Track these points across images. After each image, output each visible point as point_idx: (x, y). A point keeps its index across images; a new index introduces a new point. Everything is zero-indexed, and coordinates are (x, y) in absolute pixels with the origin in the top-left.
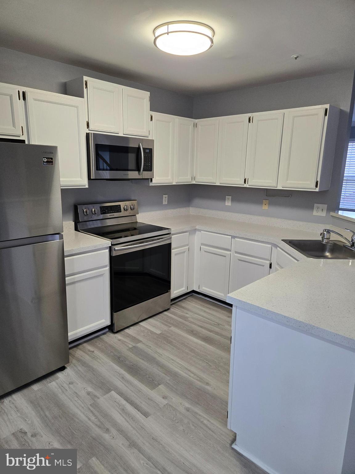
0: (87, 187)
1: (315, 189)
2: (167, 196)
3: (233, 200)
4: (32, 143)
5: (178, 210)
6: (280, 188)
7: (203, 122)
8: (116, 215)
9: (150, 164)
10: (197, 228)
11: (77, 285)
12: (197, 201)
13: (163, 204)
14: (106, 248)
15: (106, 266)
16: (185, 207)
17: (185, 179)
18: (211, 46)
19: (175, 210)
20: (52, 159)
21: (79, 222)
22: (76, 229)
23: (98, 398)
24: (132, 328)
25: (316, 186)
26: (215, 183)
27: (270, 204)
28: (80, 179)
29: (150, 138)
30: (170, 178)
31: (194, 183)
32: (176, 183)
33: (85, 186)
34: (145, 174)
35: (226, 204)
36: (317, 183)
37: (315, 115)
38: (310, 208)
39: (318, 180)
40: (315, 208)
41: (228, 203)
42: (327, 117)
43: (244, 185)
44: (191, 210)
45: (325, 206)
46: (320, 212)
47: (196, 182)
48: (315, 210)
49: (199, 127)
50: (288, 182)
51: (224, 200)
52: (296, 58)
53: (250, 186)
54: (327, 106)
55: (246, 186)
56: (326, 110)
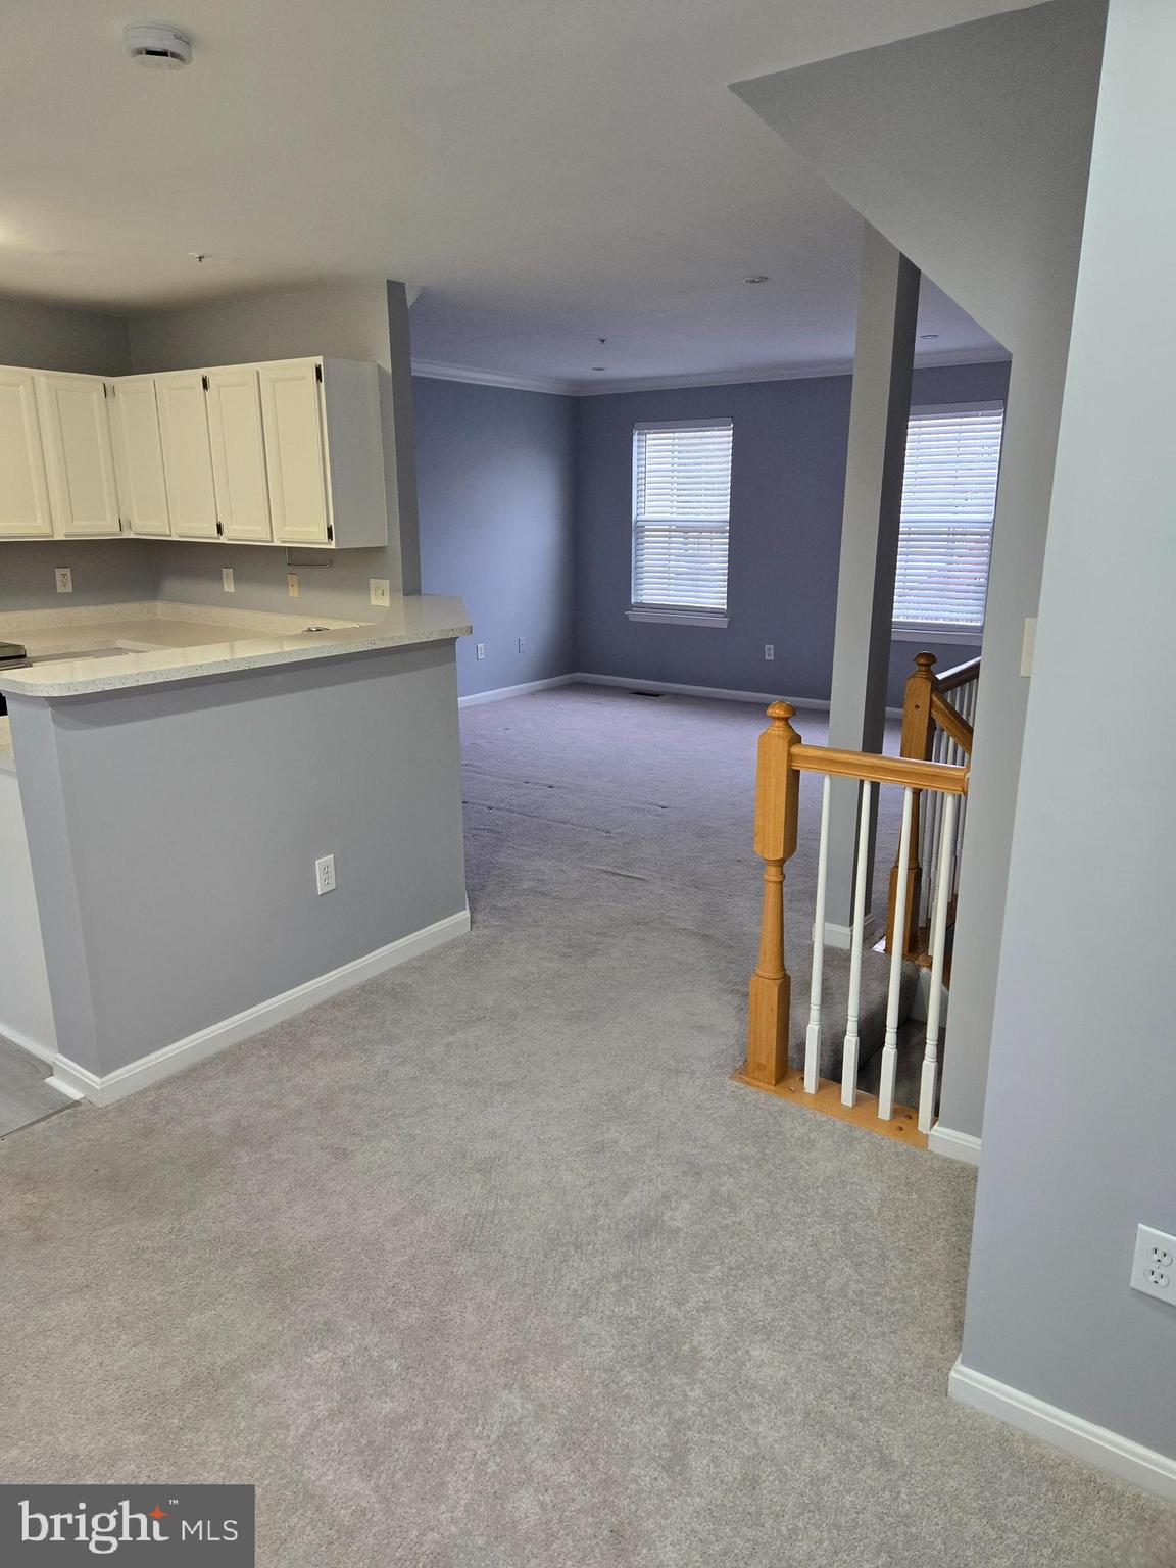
2: (67, 571)
3: (237, 579)
5: (114, 608)
6: (277, 543)
7: (126, 385)
10: (119, 646)
12: (172, 586)
16: (143, 601)
17: (100, 526)
19: (104, 608)
25: (330, 536)
27: (303, 584)
30: (39, 522)
31: (133, 536)
35: (226, 589)
36: (329, 530)
37: (304, 378)
38: (363, 589)
39: (332, 523)
40: (372, 587)
41: (229, 587)
42: (322, 384)
43: (218, 538)
44: (161, 610)
45: (386, 583)
46: (381, 598)
47: (135, 534)
48: (372, 592)
49: (120, 396)
50: (287, 528)
51: (219, 578)
52: (200, 258)
53: (229, 540)
54: (319, 360)
55: (223, 540)
56: (318, 370)
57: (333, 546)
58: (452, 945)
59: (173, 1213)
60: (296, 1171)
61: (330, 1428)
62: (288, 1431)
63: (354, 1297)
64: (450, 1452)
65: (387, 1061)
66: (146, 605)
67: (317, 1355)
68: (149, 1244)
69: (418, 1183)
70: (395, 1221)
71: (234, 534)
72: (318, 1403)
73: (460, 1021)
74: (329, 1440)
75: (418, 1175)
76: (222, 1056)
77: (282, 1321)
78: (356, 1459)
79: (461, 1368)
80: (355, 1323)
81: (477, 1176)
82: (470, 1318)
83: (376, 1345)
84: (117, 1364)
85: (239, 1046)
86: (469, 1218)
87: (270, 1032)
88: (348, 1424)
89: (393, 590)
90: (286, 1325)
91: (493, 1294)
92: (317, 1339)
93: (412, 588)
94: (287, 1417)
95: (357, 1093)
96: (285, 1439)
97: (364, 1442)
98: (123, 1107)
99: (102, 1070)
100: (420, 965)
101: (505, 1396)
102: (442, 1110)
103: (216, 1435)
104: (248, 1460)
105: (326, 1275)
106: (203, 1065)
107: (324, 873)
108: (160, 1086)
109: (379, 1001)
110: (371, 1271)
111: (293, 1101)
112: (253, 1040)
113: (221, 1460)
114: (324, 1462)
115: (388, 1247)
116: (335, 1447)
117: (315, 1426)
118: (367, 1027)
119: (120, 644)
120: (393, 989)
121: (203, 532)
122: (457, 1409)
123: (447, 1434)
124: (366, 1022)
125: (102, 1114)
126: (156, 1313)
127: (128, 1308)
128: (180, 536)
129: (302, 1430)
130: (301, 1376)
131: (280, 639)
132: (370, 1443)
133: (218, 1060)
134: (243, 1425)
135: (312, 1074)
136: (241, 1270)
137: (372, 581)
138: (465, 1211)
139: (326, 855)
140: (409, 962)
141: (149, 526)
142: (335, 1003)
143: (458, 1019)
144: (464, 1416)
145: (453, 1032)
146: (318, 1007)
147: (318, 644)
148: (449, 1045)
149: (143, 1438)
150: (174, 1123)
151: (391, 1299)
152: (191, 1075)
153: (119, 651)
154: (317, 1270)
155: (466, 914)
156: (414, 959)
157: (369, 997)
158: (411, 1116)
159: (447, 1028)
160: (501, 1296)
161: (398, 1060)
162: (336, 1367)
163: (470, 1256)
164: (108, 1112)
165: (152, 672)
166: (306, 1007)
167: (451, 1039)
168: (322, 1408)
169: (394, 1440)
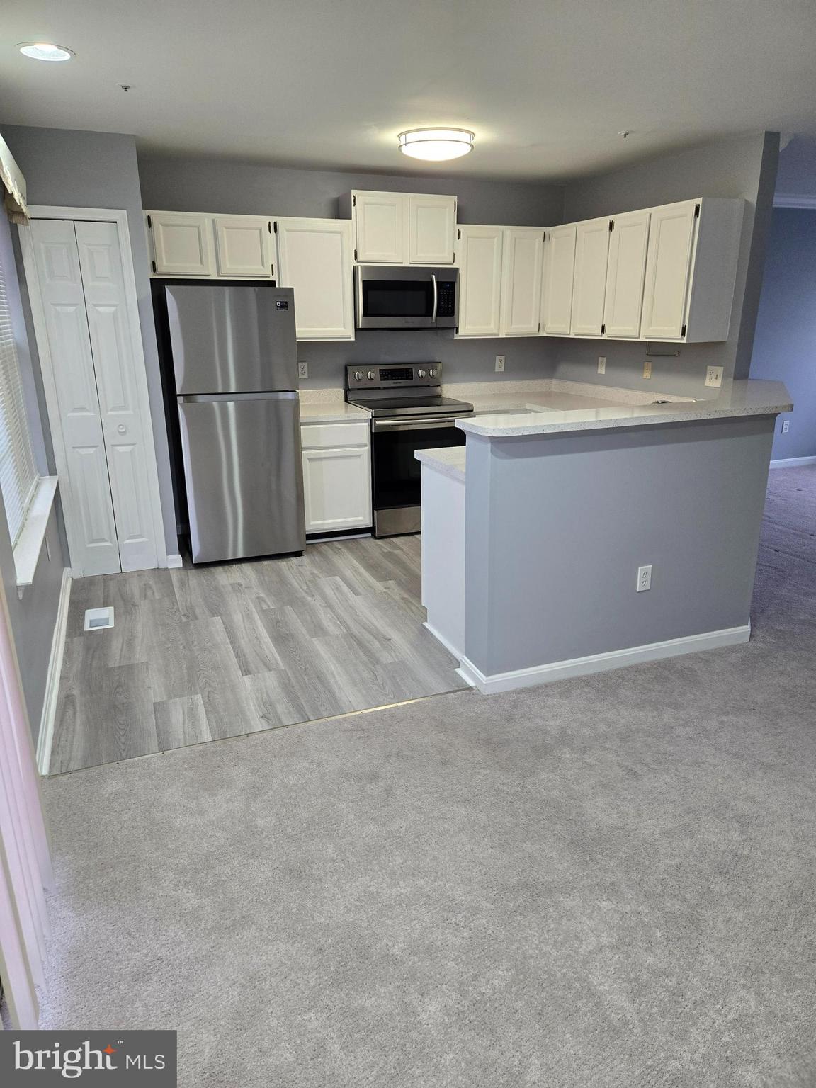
0: (353, 339)
1: (682, 339)
2: (503, 358)
3: (608, 365)
4: (283, 286)
5: (526, 382)
6: (642, 339)
7: (558, 231)
8: (403, 383)
9: (450, 306)
10: (527, 407)
11: (324, 462)
12: (563, 368)
13: (496, 370)
14: (365, 420)
15: (365, 445)
16: (544, 378)
17: (526, 328)
18: (471, 150)
19: (519, 383)
20: (286, 303)
21: (349, 390)
22: (346, 401)
23: (319, 578)
24: (402, 538)
25: (683, 334)
26: (569, 334)
27: (655, 369)
28: (343, 329)
29: (454, 266)
30: (492, 326)
31: (545, 335)
32: (506, 335)
33: (350, 338)
34: (444, 321)
35: (599, 372)
36: (684, 329)
37: (686, 215)
38: (701, 373)
39: (687, 324)
40: (708, 372)
41: (602, 370)
42: (698, 219)
43: (601, 336)
44: (555, 385)
45: (720, 370)
46: (714, 381)
47: (547, 334)
48: (708, 376)
49: (553, 239)
50: (651, 328)
51: (596, 364)
52: (625, 135)
53: (608, 337)
54: (699, 201)
55: (604, 337)
56: (697, 208)
57: (684, 341)
58: (732, 649)
59: (521, 774)
60: (600, 774)
61: (610, 955)
62: (581, 943)
63: (633, 875)
64: (695, 1012)
65: (672, 720)
66: (546, 381)
67: (604, 903)
68: (505, 788)
69: (688, 814)
70: (668, 834)
71: (614, 333)
72: (603, 935)
73: (734, 707)
74: (609, 963)
75: (690, 808)
76: (558, 684)
77: (583, 870)
78: (626, 984)
79: (709, 958)
80: (633, 893)
81: (736, 825)
82: (720, 925)
83: (647, 914)
84: (481, 855)
85: (570, 680)
86: (727, 853)
87: (591, 677)
88: (622, 959)
89: (725, 377)
90: (585, 874)
91: (741, 916)
92: (605, 892)
93: (741, 374)
94: (581, 934)
95: (648, 736)
96: (579, 948)
97: (633, 975)
98: (497, 698)
99: (488, 673)
100: (706, 658)
101: (743, 992)
102: (712, 768)
103: (534, 925)
104: (554, 950)
105: (615, 852)
106: (546, 686)
107: (643, 577)
108: (519, 692)
109: (670, 676)
110: (647, 863)
111: (603, 728)
112: (579, 679)
113: (537, 942)
114: (603, 976)
115: (662, 850)
116: (612, 969)
117: (600, 949)
118: (659, 692)
119: (528, 406)
120: (682, 671)
121: (592, 331)
122: (703, 985)
123: (693, 998)
124: (660, 688)
125: (485, 699)
126: (506, 833)
127: (490, 823)
128: (576, 335)
129: (590, 947)
130: (593, 912)
131: (632, 408)
132: (637, 979)
133: (555, 686)
134: (552, 926)
135: (617, 713)
136: (559, 826)
137: (709, 367)
138: (724, 847)
139: (646, 564)
140: (696, 653)
141: (556, 328)
142: (637, 669)
143: (732, 705)
144: (709, 992)
145: (727, 714)
146: (625, 669)
147: (665, 413)
148: (722, 722)
149: (492, 907)
150: (526, 718)
151: (660, 887)
152: (537, 690)
153: (526, 411)
154: (609, 846)
155: (747, 628)
156: (701, 652)
157: (663, 670)
158: (687, 764)
159: (722, 709)
160: (747, 920)
161: (681, 722)
162: (617, 916)
163: (725, 881)
164: (488, 699)
165: (553, 425)
166: (617, 666)
167: (724, 718)
168: (605, 939)
169: (654, 984)
